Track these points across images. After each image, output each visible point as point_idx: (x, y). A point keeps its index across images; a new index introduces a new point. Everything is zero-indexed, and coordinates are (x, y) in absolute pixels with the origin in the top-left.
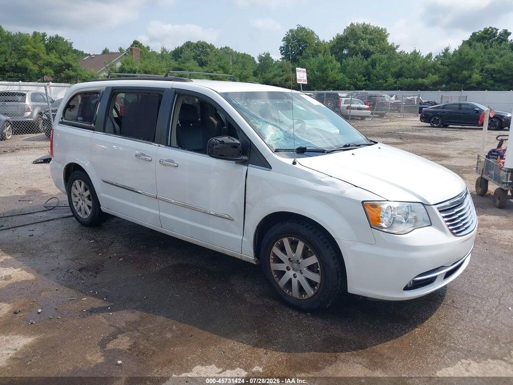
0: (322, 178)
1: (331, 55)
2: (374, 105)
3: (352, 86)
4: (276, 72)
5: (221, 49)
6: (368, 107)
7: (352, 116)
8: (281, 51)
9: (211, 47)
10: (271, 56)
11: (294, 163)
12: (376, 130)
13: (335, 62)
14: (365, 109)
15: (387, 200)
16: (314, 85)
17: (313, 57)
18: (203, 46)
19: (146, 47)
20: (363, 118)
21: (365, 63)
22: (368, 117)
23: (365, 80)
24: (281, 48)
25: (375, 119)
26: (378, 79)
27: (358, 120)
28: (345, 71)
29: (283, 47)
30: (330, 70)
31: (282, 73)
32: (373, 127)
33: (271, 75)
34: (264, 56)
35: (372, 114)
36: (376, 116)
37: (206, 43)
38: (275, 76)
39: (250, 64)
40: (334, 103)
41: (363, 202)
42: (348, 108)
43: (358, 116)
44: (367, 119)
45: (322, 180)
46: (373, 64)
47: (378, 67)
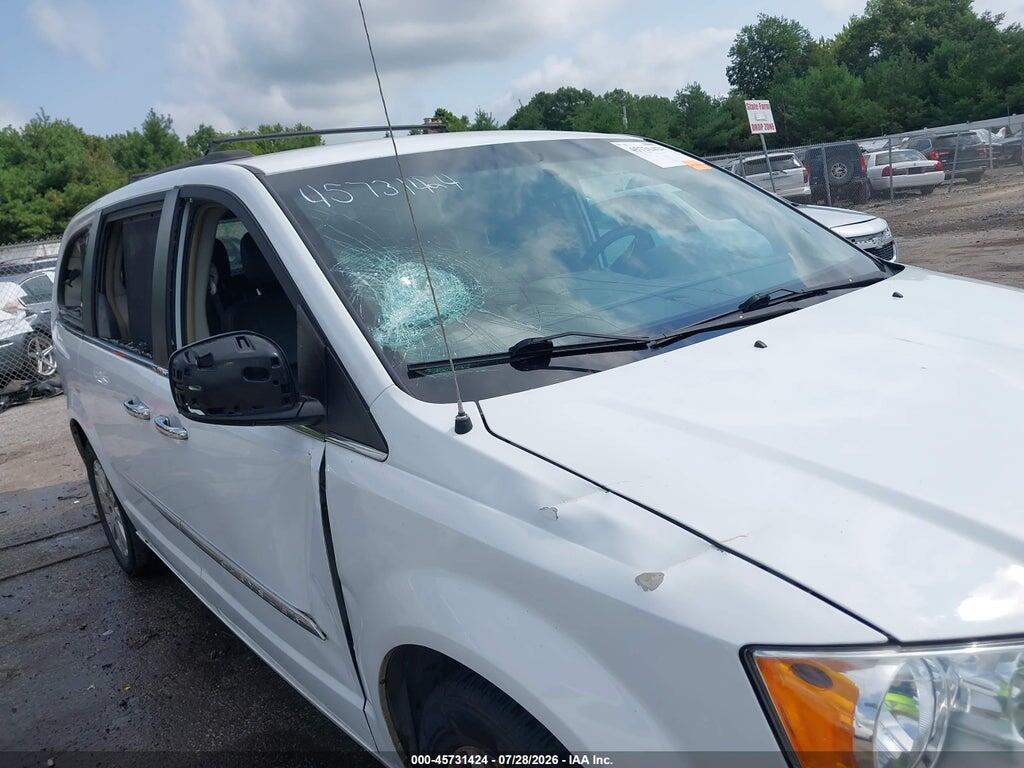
0: (565, 499)
1: (839, 64)
2: (950, 156)
3: (895, 124)
4: (718, 122)
5: (606, 96)
6: (936, 162)
7: (899, 189)
8: (730, 77)
9: (586, 96)
10: (702, 90)
11: (463, 426)
12: (960, 213)
13: (848, 77)
14: (929, 169)
15: (893, 642)
16: (809, 136)
17: (798, 76)
18: (569, 97)
19: (460, 118)
20: (926, 190)
21: (921, 67)
22: (939, 185)
23: (926, 105)
24: (729, 70)
25: (957, 188)
26: (956, 97)
27: (915, 195)
28: (875, 93)
29: (733, 69)
30: (839, 97)
31: (732, 122)
32: (952, 207)
33: (707, 129)
34: (688, 93)
35: (948, 177)
36: (958, 180)
37: (574, 90)
38: (719, 128)
39: (659, 114)
40: (849, 167)
41: (746, 653)
42: (886, 172)
43: (913, 188)
44: (937, 191)
45: (563, 509)
46: (941, 67)
47: (953, 70)
